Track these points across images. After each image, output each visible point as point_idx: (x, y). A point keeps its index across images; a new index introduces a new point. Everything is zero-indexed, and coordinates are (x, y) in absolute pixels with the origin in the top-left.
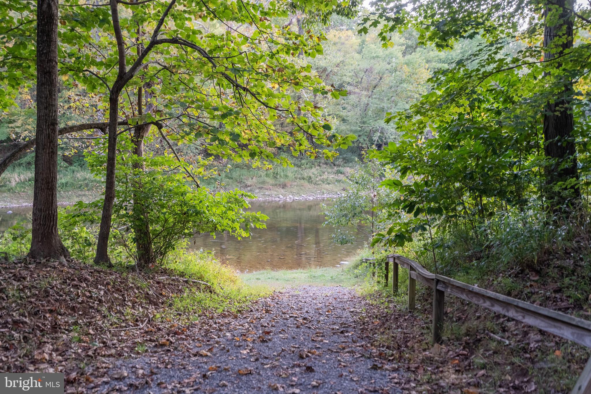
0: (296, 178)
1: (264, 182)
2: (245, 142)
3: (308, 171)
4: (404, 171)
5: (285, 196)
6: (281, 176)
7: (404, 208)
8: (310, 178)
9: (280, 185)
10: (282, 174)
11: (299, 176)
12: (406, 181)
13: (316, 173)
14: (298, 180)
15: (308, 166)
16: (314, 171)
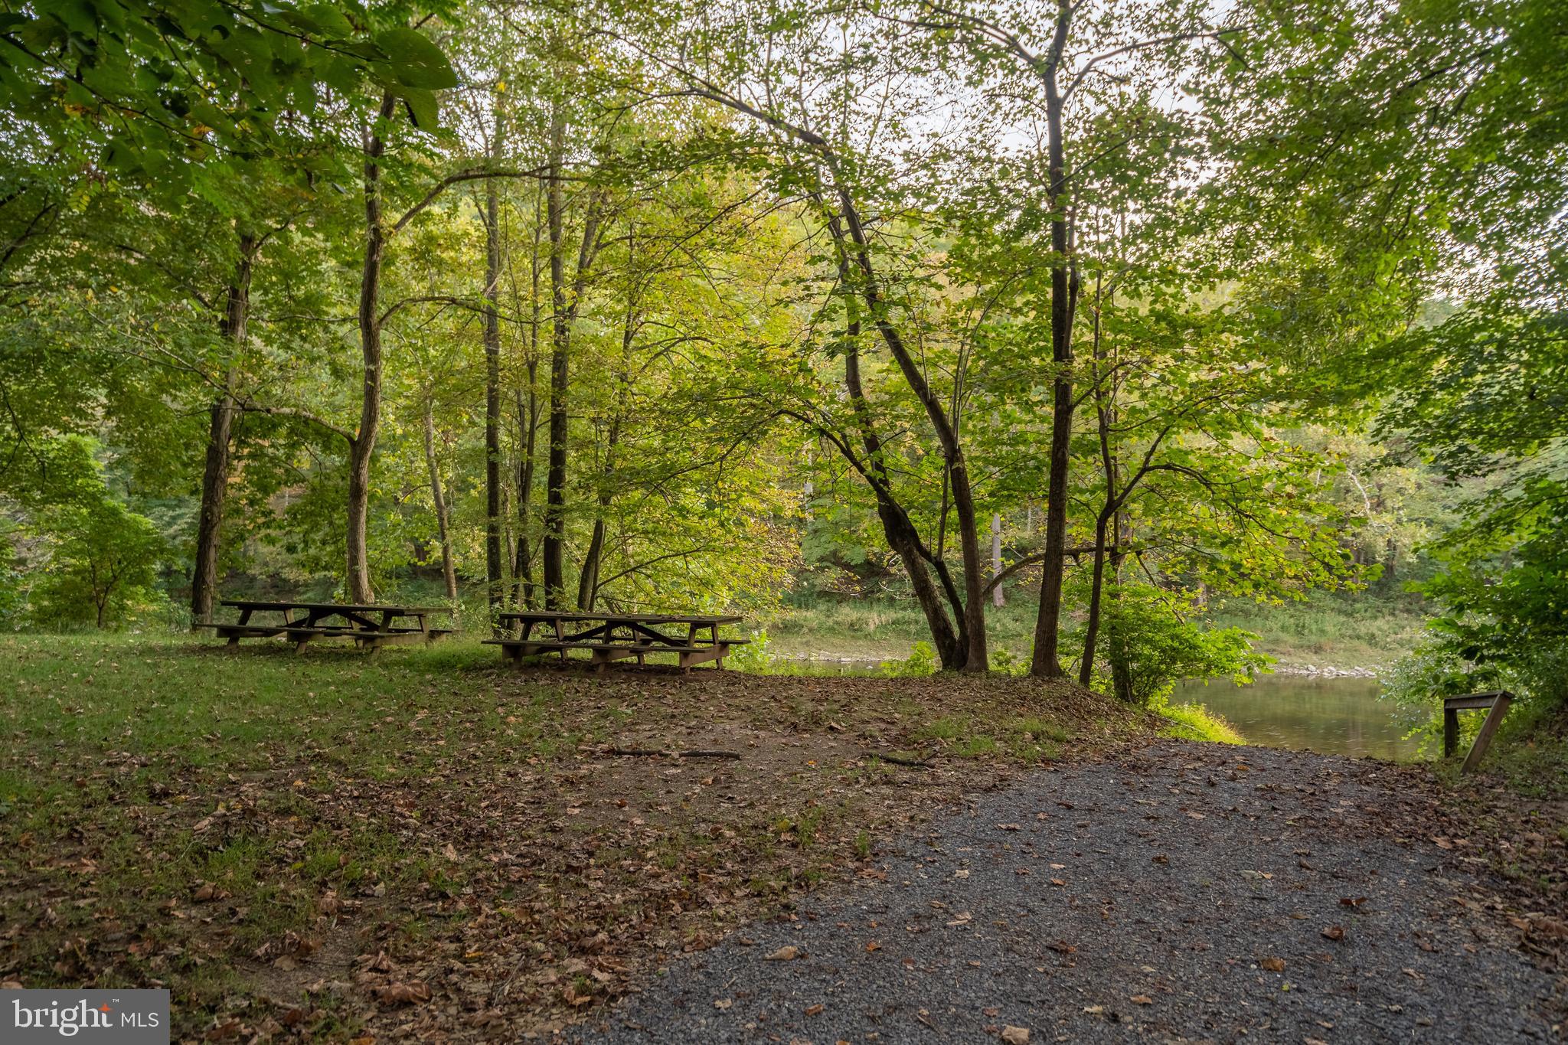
0: (1343, 636)
1: (1276, 641)
2: (1247, 572)
3: (1368, 623)
4: (1460, 609)
5: (1318, 667)
6: (1311, 631)
7: (1461, 654)
8: (1373, 636)
9: (1309, 647)
10: (1314, 627)
11: (1350, 632)
12: (1464, 621)
13: (1386, 627)
14: (1346, 640)
15: (1368, 614)
16: (1381, 625)
